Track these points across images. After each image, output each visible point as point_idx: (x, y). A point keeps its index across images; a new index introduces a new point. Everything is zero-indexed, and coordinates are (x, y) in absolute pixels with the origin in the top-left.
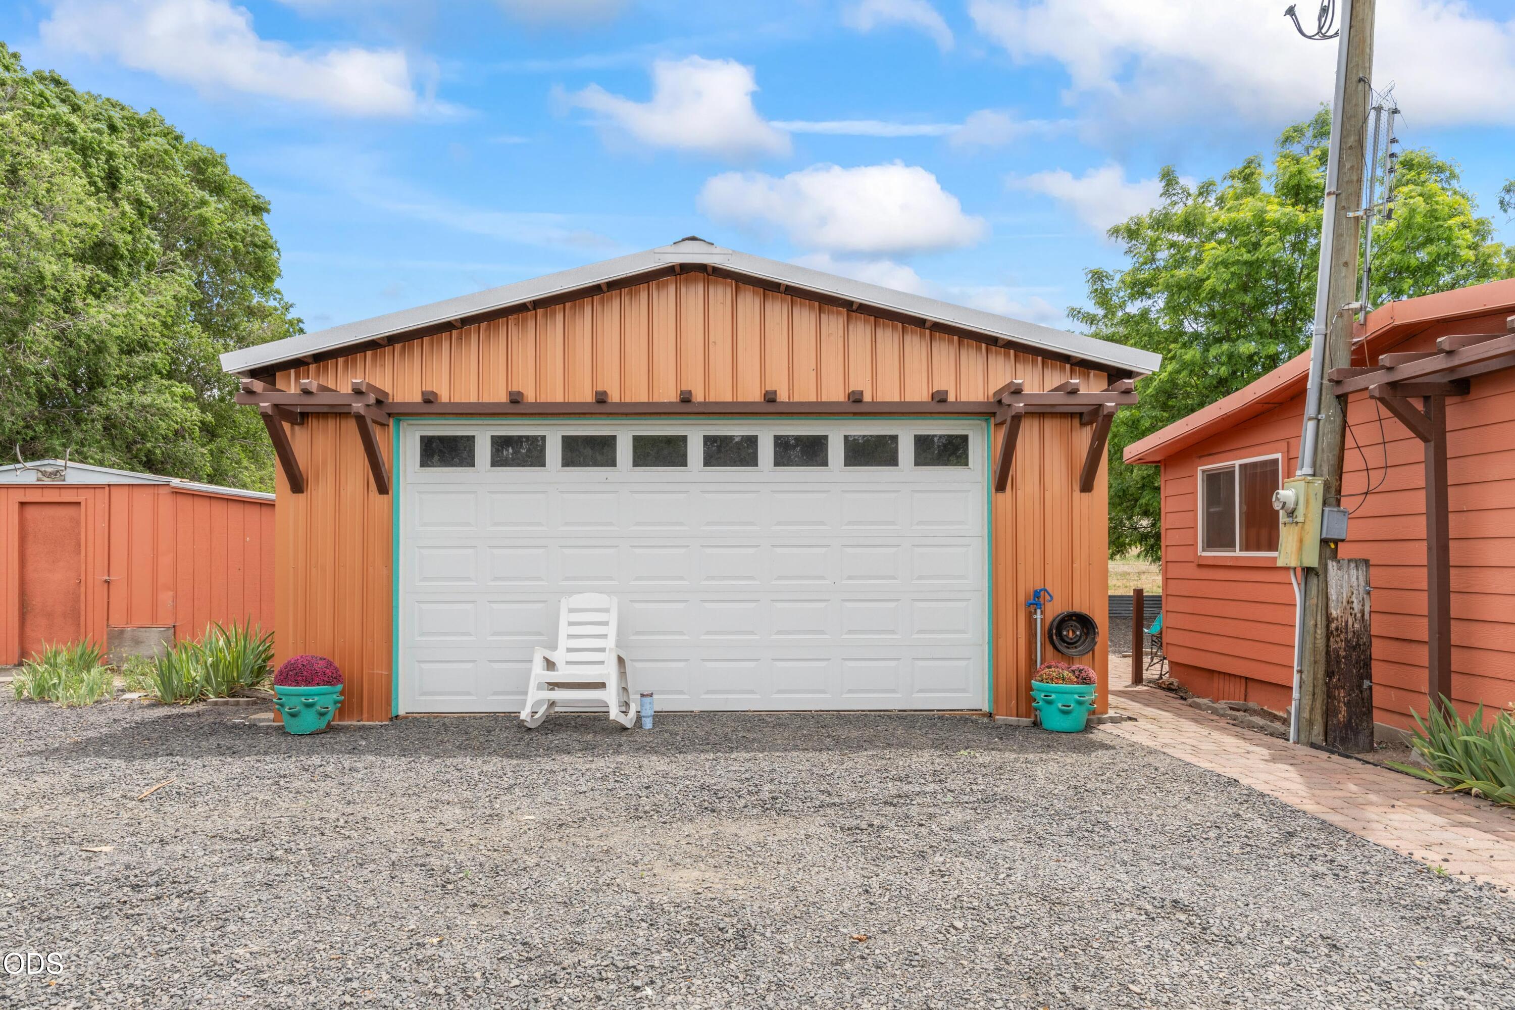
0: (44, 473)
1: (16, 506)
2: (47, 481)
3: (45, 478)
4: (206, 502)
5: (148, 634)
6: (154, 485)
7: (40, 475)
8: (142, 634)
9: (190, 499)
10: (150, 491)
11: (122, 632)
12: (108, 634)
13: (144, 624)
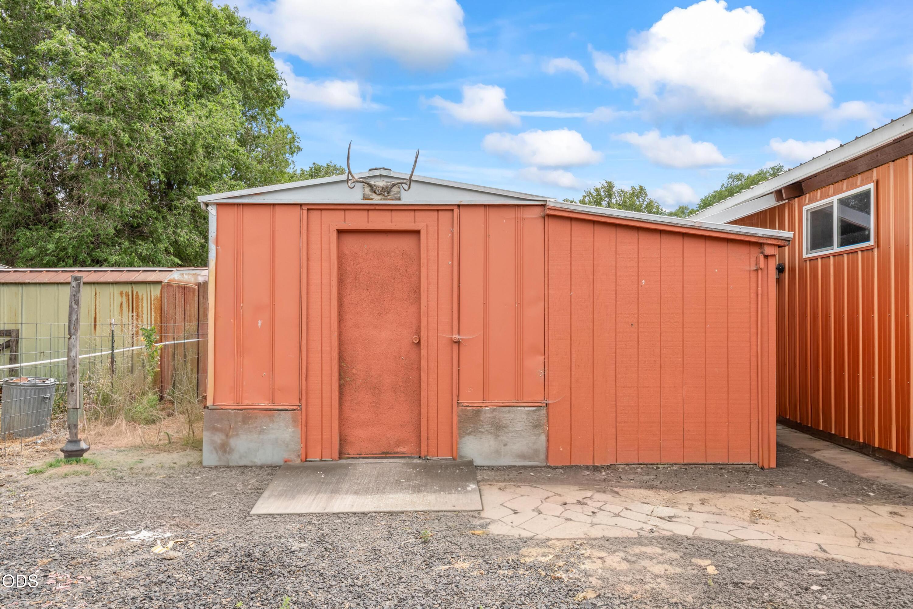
0: (373, 188)
1: (334, 235)
2: (377, 200)
3: (374, 196)
4: (588, 229)
5: (512, 416)
6: (519, 206)
7: (367, 190)
8: (505, 415)
9: (567, 224)
10: (511, 214)
11: (478, 413)
12: (459, 416)
13: (507, 402)
